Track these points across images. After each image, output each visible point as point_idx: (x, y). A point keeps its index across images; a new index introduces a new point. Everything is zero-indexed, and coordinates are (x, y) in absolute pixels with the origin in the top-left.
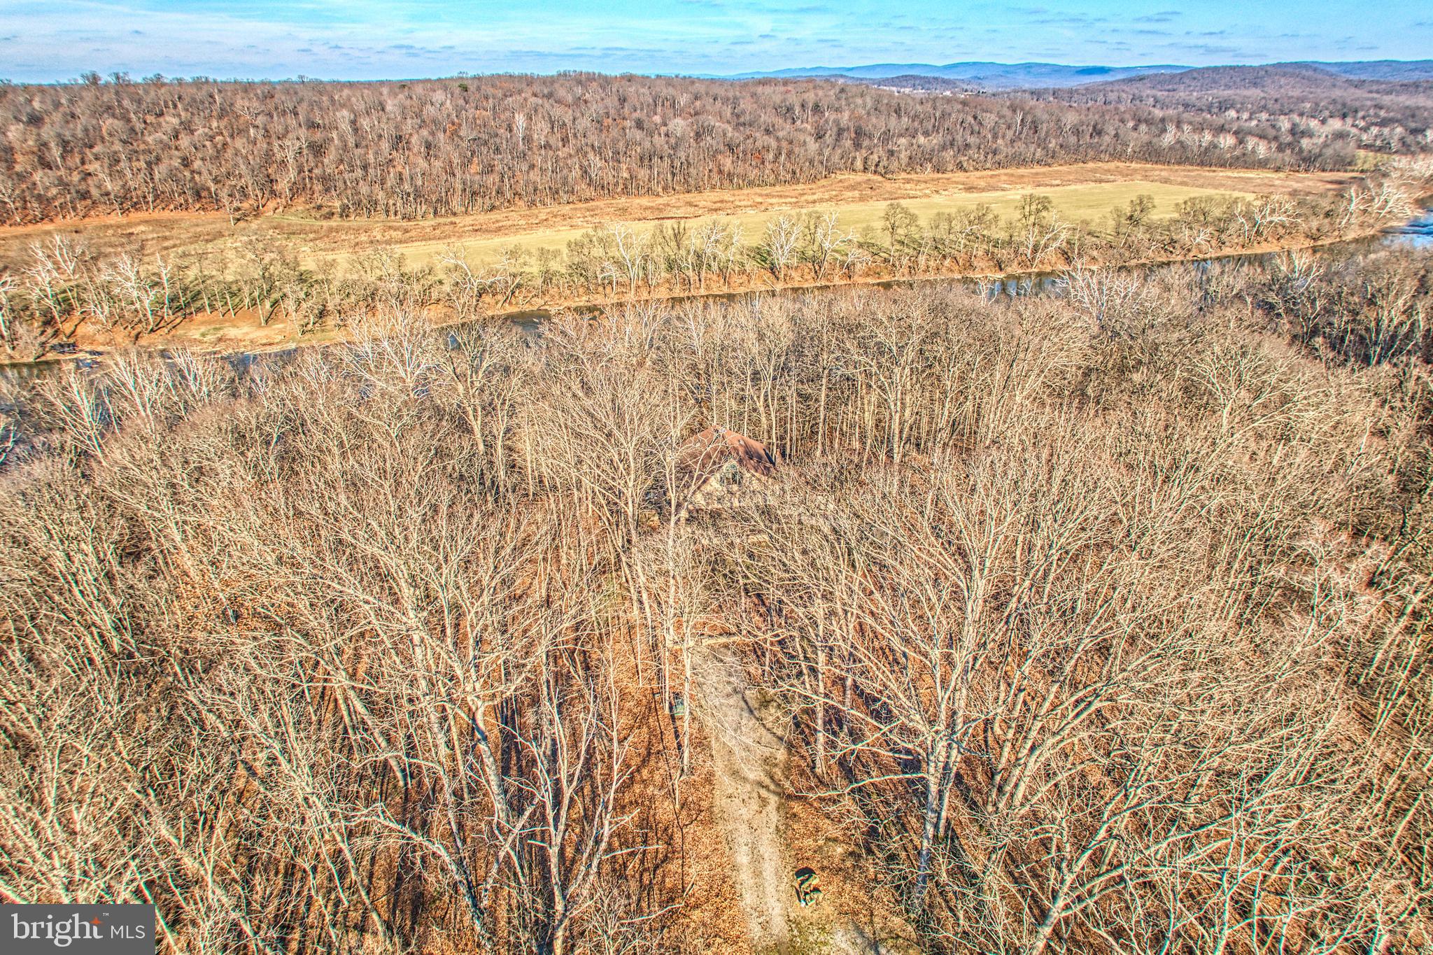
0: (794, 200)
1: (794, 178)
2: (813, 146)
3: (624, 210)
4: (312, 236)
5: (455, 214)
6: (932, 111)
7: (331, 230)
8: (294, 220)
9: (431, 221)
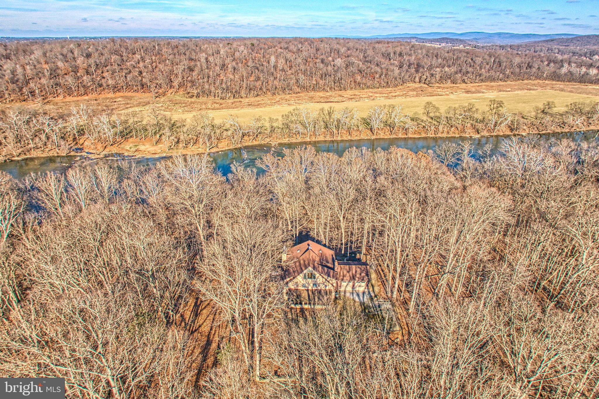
0: (387, 95)
1: (388, 85)
2: (397, 71)
3: (312, 98)
4: (184, 105)
5: (242, 98)
6: (452, 56)
7: (192, 103)
8: (178, 98)
9: (232, 100)
